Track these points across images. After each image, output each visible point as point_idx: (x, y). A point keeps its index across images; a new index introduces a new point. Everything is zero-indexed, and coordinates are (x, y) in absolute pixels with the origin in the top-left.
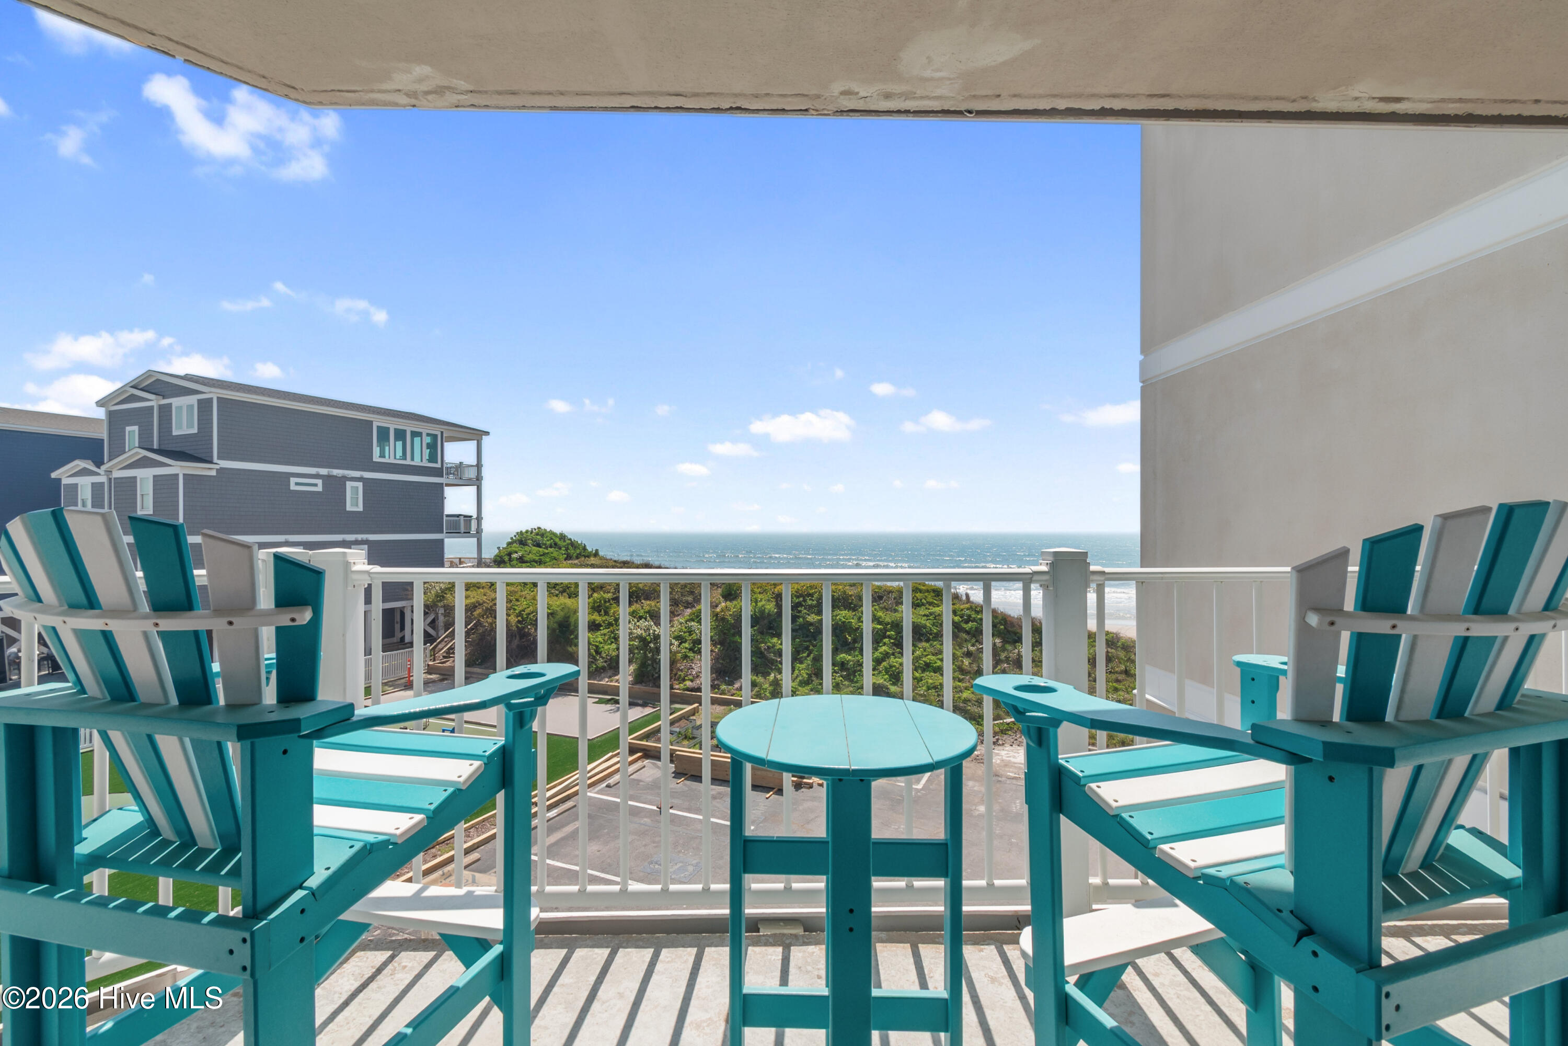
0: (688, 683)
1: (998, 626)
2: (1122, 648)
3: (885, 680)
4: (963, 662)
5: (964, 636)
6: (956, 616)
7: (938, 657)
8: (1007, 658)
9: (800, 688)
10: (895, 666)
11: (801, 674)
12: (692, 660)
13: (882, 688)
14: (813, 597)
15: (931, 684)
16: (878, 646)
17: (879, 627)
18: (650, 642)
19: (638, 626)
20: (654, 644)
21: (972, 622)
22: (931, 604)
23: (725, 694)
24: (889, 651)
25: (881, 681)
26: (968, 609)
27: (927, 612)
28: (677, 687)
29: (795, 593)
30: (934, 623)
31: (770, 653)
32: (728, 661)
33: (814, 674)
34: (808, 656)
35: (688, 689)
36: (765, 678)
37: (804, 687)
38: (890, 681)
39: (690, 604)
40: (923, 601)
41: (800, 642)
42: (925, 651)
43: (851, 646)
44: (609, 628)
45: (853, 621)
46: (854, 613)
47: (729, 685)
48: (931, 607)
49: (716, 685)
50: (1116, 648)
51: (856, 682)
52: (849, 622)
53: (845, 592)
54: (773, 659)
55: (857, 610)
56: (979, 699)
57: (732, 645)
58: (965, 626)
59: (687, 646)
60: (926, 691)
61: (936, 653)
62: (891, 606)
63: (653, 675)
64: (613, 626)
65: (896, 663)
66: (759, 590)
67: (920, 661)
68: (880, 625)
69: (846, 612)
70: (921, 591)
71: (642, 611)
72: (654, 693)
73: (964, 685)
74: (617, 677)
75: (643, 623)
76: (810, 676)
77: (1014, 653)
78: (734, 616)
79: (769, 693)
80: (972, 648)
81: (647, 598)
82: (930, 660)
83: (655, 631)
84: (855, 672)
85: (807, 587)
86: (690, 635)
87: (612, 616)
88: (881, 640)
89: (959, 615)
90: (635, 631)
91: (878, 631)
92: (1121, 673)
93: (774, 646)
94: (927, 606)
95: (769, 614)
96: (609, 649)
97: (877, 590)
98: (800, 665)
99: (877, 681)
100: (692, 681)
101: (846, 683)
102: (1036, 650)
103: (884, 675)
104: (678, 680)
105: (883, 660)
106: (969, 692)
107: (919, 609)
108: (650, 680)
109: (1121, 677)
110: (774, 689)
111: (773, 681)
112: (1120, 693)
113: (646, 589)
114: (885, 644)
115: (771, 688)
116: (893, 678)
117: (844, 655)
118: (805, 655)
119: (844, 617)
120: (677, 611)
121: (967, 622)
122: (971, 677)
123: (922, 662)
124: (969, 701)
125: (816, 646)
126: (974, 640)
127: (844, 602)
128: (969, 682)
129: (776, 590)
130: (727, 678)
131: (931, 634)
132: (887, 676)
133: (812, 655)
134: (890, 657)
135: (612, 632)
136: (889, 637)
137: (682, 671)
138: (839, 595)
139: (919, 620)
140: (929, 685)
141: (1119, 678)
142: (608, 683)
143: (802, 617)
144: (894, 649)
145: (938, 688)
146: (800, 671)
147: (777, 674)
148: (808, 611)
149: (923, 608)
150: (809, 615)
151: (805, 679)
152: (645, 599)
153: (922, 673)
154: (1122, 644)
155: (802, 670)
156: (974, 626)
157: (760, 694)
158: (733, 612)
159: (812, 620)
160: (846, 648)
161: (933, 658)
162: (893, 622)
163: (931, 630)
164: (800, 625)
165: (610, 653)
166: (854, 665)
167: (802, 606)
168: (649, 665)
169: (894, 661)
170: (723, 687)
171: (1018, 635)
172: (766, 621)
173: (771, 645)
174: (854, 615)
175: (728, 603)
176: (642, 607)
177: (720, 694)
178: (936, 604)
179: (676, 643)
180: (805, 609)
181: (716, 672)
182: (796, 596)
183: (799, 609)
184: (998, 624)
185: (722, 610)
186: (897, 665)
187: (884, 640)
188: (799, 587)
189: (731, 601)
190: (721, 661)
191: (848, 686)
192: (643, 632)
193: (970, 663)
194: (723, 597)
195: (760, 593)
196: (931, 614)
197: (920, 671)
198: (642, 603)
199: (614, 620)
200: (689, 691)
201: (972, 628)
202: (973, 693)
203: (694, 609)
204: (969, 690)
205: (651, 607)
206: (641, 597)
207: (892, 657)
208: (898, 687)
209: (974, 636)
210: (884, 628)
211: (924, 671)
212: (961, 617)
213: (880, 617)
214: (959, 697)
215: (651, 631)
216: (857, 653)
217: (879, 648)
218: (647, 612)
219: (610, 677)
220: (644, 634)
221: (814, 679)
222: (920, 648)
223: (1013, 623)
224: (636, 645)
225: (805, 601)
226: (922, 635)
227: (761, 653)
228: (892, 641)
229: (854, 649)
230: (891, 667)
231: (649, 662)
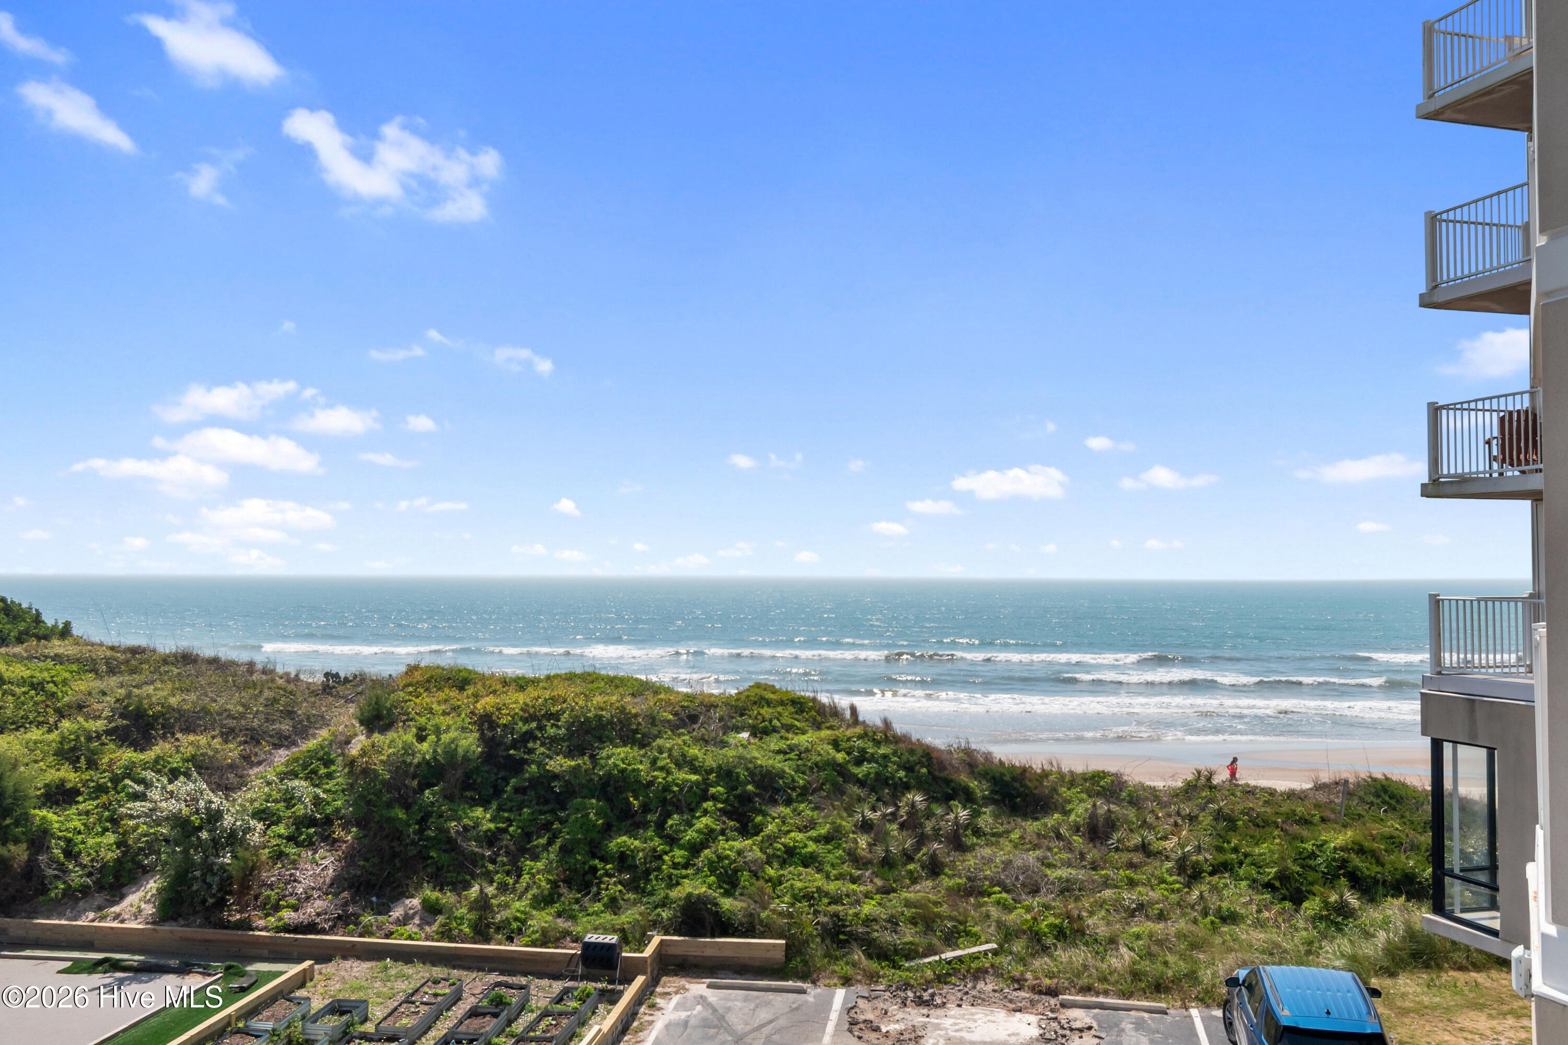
0: (288, 915)
1: (917, 768)
2: (1130, 803)
3: (710, 887)
4: (857, 843)
5: (856, 790)
6: (839, 751)
7: (809, 834)
8: (936, 830)
9: (534, 912)
10: (727, 857)
11: (535, 883)
12: (294, 862)
13: (705, 904)
14: (559, 720)
15: (800, 890)
16: (693, 817)
17: (694, 777)
18: (200, 829)
19: (172, 793)
20: (209, 831)
21: (869, 762)
22: (789, 728)
23: (371, 934)
24: (714, 827)
25: (704, 889)
26: (860, 737)
27: (783, 745)
28: (261, 923)
29: (521, 713)
30: (798, 766)
31: (470, 840)
32: (376, 860)
33: (564, 881)
34: (550, 842)
35: (287, 929)
36: (459, 895)
37: (543, 909)
38: (721, 887)
39: (286, 738)
40: (776, 723)
41: (532, 813)
42: (784, 823)
43: (638, 818)
44: (97, 798)
45: (641, 767)
46: (642, 752)
47: (380, 914)
48: (790, 736)
49: (352, 914)
50: (1119, 801)
51: (651, 894)
52: (634, 770)
53: (622, 710)
54: (475, 854)
55: (649, 744)
56: (892, 916)
57: (385, 825)
58: (855, 770)
59: (283, 831)
60: (793, 905)
61: (806, 827)
62: (714, 734)
63: (204, 901)
64: (107, 793)
65: (731, 849)
66: (443, 707)
67: (775, 845)
68: (695, 773)
69: (627, 749)
70: (769, 703)
71: (178, 757)
72: (209, 941)
73: (862, 888)
74: (116, 909)
75: (182, 786)
76: (554, 884)
77: (948, 821)
78: (391, 764)
79: (469, 926)
80: (869, 814)
81: (187, 730)
82: (796, 841)
83: (211, 802)
84: (648, 872)
85: (546, 700)
86: (287, 808)
87: (104, 771)
88: (698, 804)
89: (844, 750)
90: (164, 804)
91: (691, 787)
92: (1136, 849)
93: (477, 825)
94: (783, 733)
95: (466, 758)
96: (99, 844)
97: (686, 704)
98: (532, 863)
99: (696, 888)
100: (295, 909)
101: (631, 896)
102: (985, 813)
103: (706, 876)
104: (263, 907)
105: (704, 845)
106: (874, 902)
107: (768, 739)
108: (195, 913)
109: (1137, 858)
110: (480, 919)
111: (476, 901)
112: (1140, 889)
113: (185, 707)
114: (705, 812)
115: (473, 916)
116: (724, 882)
117: (624, 838)
118: (543, 841)
119: (623, 761)
120: (256, 754)
121: (859, 762)
122: (873, 873)
123: (779, 846)
124: (875, 920)
125: (567, 821)
126: (873, 798)
127: (621, 729)
128: (871, 881)
129: (479, 706)
130: (374, 899)
131: (794, 789)
132: (712, 878)
133: (559, 842)
134: (716, 838)
135: (105, 807)
136: (714, 798)
137: (271, 887)
138: (612, 716)
139: (771, 762)
140: (796, 892)
141: (1135, 860)
142: (96, 924)
143: (533, 762)
144: (724, 823)
145: (813, 897)
146: (533, 875)
147: (485, 885)
148: (549, 749)
149: (776, 736)
150: (551, 758)
151: (546, 893)
152: (181, 731)
153: (782, 868)
154: (1129, 795)
155: (538, 872)
156: (873, 771)
157: (450, 930)
158: (388, 756)
159: (557, 770)
160: (629, 822)
161: (800, 836)
162: (720, 767)
163: (793, 781)
164: (530, 780)
165: (102, 854)
166: (645, 859)
167: (535, 738)
168: (195, 878)
169: (727, 846)
170: (367, 919)
171: (953, 784)
172: (459, 773)
173: (471, 823)
174: (644, 756)
175: (377, 737)
176: (177, 747)
177: (361, 936)
178: (798, 729)
179: (260, 826)
180: (543, 745)
181: (350, 887)
182: (522, 719)
183: (530, 745)
184: (916, 764)
185: (364, 753)
186: (733, 855)
187: (705, 805)
188: (528, 700)
189: (384, 730)
190: (361, 863)
191: (635, 903)
192: (183, 805)
193: (869, 845)
194: (362, 723)
195: (445, 713)
196: (791, 749)
197: (776, 865)
198: (177, 740)
199: (111, 780)
200: (289, 932)
201: (869, 774)
202: (880, 904)
203: (295, 750)
204: (872, 898)
205: (198, 747)
206: (173, 726)
207: (721, 838)
208: (735, 899)
209: (873, 790)
210: (703, 779)
211: (783, 864)
212: (848, 754)
213: (696, 758)
214: (856, 915)
215: (202, 804)
216: (650, 833)
217: (695, 821)
218: (187, 761)
219: (100, 908)
220: (185, 811)
221: (564, 890)
222: (774, 819)
223: (942, 762)
224: (162, 834)
225: (541, 728)
226: (777, 790)
227: (450, 840)
228: (720, 806)
229: (645, 825)
230: (721, 858)
231: (198, 873)
